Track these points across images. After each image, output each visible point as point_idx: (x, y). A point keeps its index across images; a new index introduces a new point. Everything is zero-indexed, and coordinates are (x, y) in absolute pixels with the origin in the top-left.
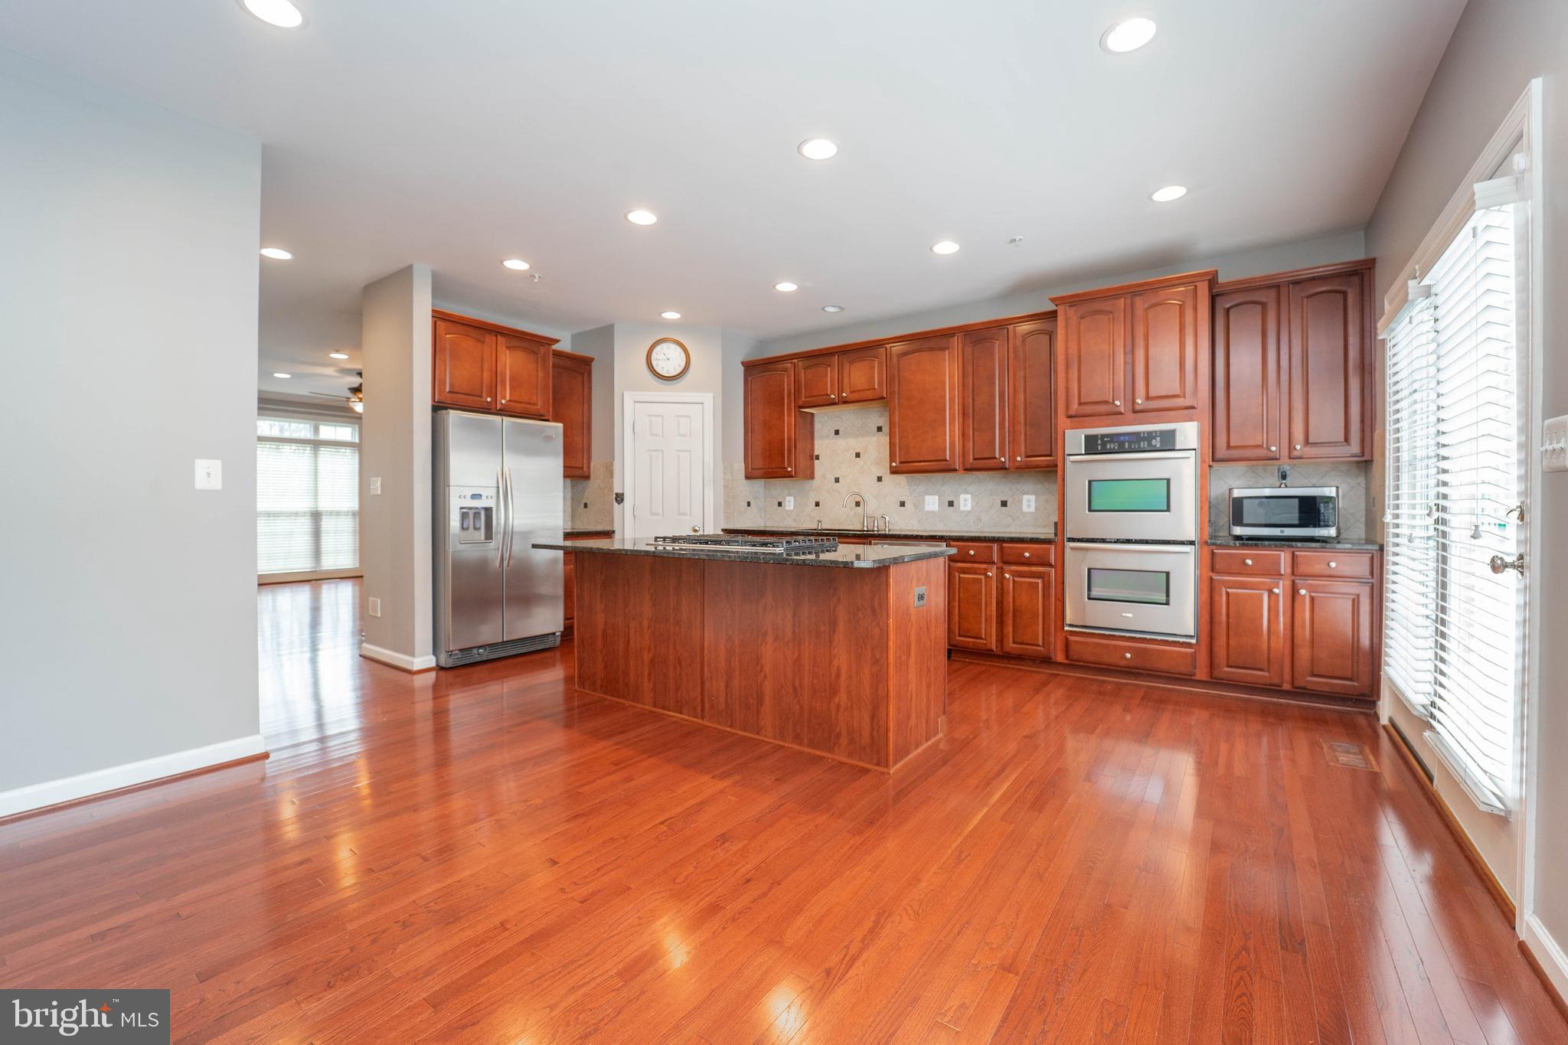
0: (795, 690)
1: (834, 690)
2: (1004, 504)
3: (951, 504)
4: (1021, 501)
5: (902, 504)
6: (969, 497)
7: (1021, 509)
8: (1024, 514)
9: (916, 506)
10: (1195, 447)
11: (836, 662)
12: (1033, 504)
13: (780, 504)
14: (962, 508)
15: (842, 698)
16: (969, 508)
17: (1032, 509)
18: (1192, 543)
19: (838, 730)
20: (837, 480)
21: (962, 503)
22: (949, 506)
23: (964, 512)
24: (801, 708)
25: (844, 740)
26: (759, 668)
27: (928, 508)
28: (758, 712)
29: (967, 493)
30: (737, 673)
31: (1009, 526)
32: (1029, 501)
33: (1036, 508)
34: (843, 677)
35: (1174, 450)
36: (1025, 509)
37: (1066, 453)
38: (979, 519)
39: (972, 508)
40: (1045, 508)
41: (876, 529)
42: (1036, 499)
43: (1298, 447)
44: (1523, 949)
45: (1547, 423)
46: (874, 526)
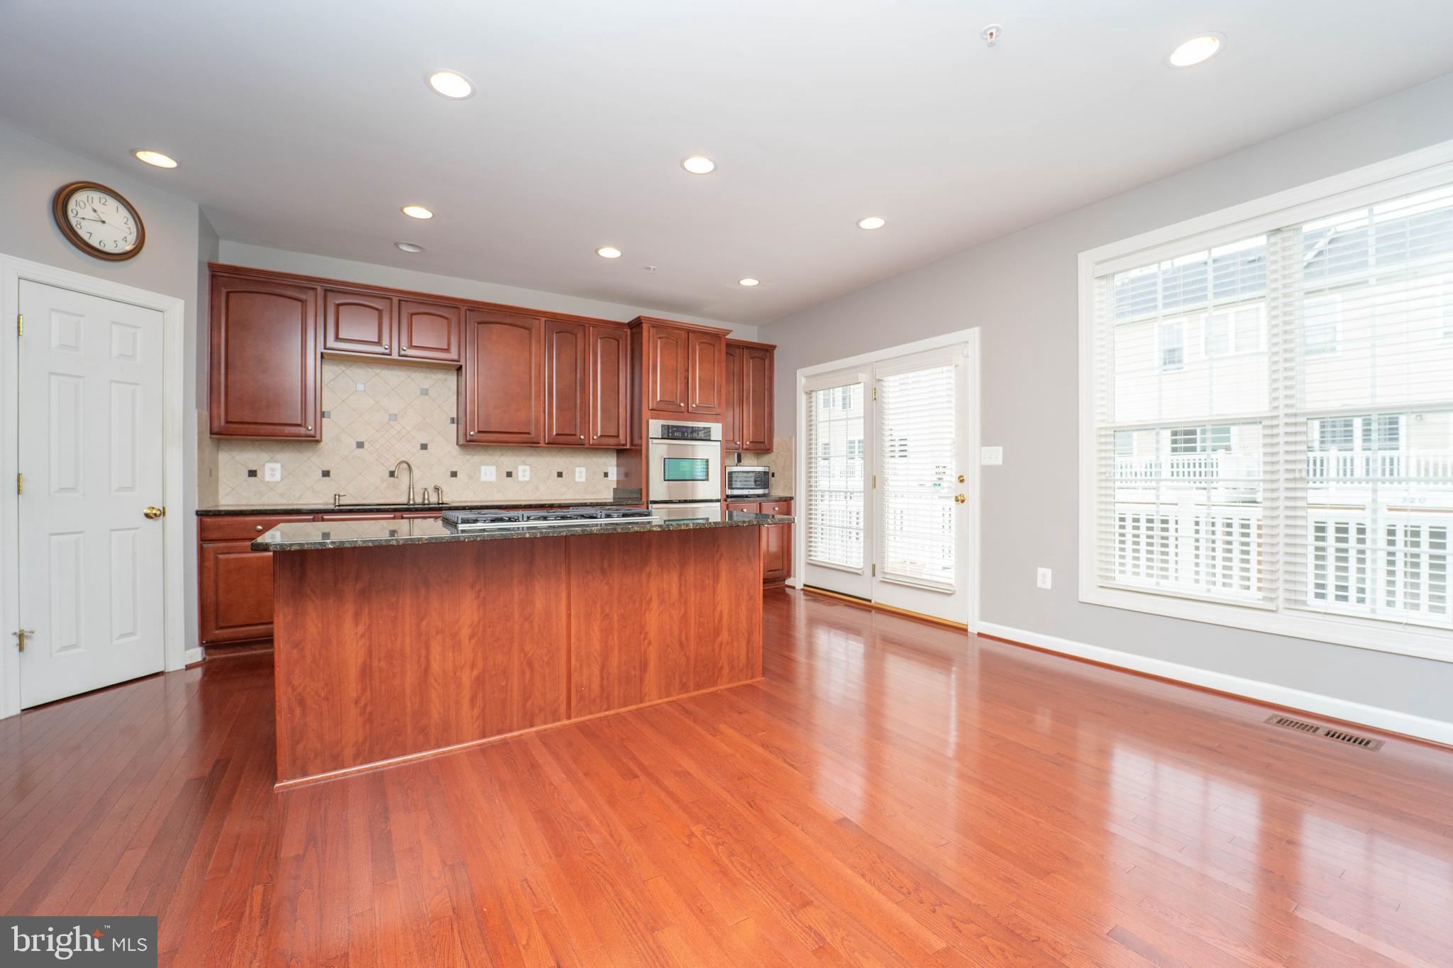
0: (681, 644)
1: (717, 632)
2: (560, 474)
3: (509, 474)
4: (574, 472)
5: (454, 474)
6: (527, 468)
7: (575, 479)
8: (577, 484)
9: (470, 477)
10: (721, 439)
11: (719, 608)
12: (584, 475)
13: (252, 473)
14: (521, 478)
15: (725, 635)
16: (527, 478)
17: (583, 479)
18: (718, 501)
19: (721, 664)
20: (360, 445)
21: (520, 474)
22: (508, 476)
23: (522, 482)
24: (688, 658)
25: (725, 671)
26: (643, 636)
27: (483, 478)
28: (642, 680)
29: (526, 465)
30: (616, 651)
31: (564, 494)
32: (581, 472)
33: (587, 479)
34: (726, 617)
35: (710, 440)
36: (577, 479)
37: (650, 436)
38: (537, 489)
39: (530, 478)
40: (593, 479)
41: (426, 502)
42: (586, 472)
43: (748, 443)
44: (980, 635)
45: (983, 448)
46: (424, 499)
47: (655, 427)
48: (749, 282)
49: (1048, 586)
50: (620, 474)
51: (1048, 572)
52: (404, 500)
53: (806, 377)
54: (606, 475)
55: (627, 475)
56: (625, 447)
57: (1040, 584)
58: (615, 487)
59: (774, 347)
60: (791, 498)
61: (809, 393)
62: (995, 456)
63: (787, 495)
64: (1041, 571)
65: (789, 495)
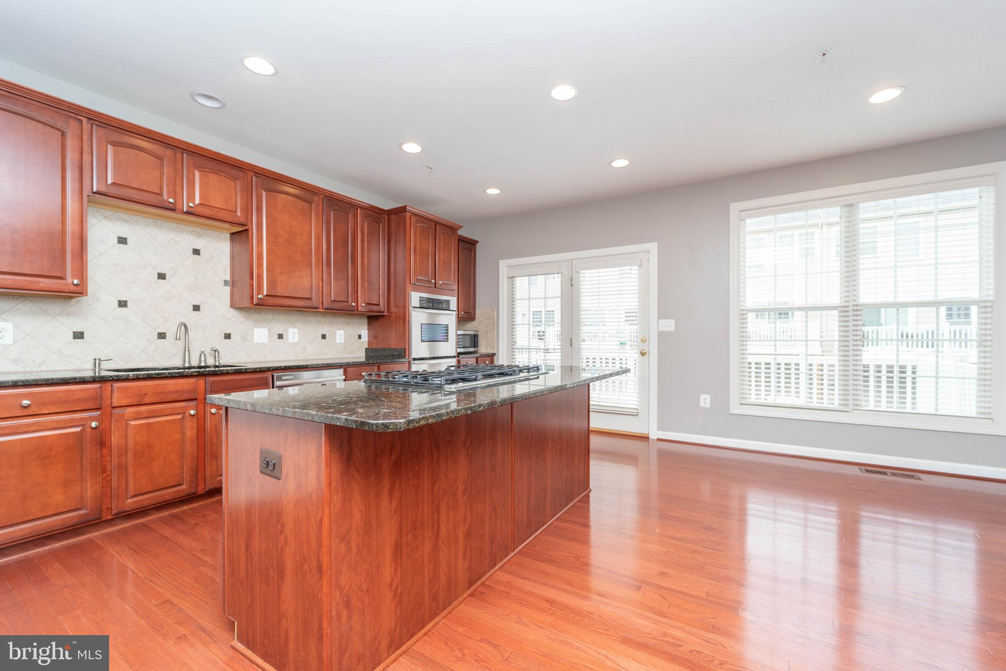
2: (324, 337)
3: (280, 336)
4: (335, 334)
5: (228, 336)
6: (296, 330)
7: (335, 341)
8: (337, 345)
9: (244, 339)
10: (456, 309)
12: (343, 337)
14: (291, 340)
16: (296, 340)
17: (343, 341)
18: (451, 357)
20: (123, 304)
21: (290, 336)
22: (279, 338)
23: (292, 344)
27: (256, 340)
29: (295, 328)
32: (340, 335)
33: (345, 341)
35: (448, 310)
36: (338, 341)
37: (412, 306)
38: (305, 349)
39: (299, 340)
40: (350, 340)
41: (203, 364)
42: (345, 334)
43: (463, 313)
44: (659, 440)
45: (660, 320)
46: (200, 361)
47: (415, 298)
48: (493, 191)
49: (708, 405)
50: (370, 336)
51: (708, 397)
52: (179, 364)
53: (508, 266)
54: (360, 337)
55: (375, 337)
56: (383, 314)
57: (702, 405)
58: (367, 347)
59: (477, 242)
60: (493, 355)
61: (511, 278)
62: (669, 325)
63: (490, 351)
64: (702, 396)
65: (493, 352)
